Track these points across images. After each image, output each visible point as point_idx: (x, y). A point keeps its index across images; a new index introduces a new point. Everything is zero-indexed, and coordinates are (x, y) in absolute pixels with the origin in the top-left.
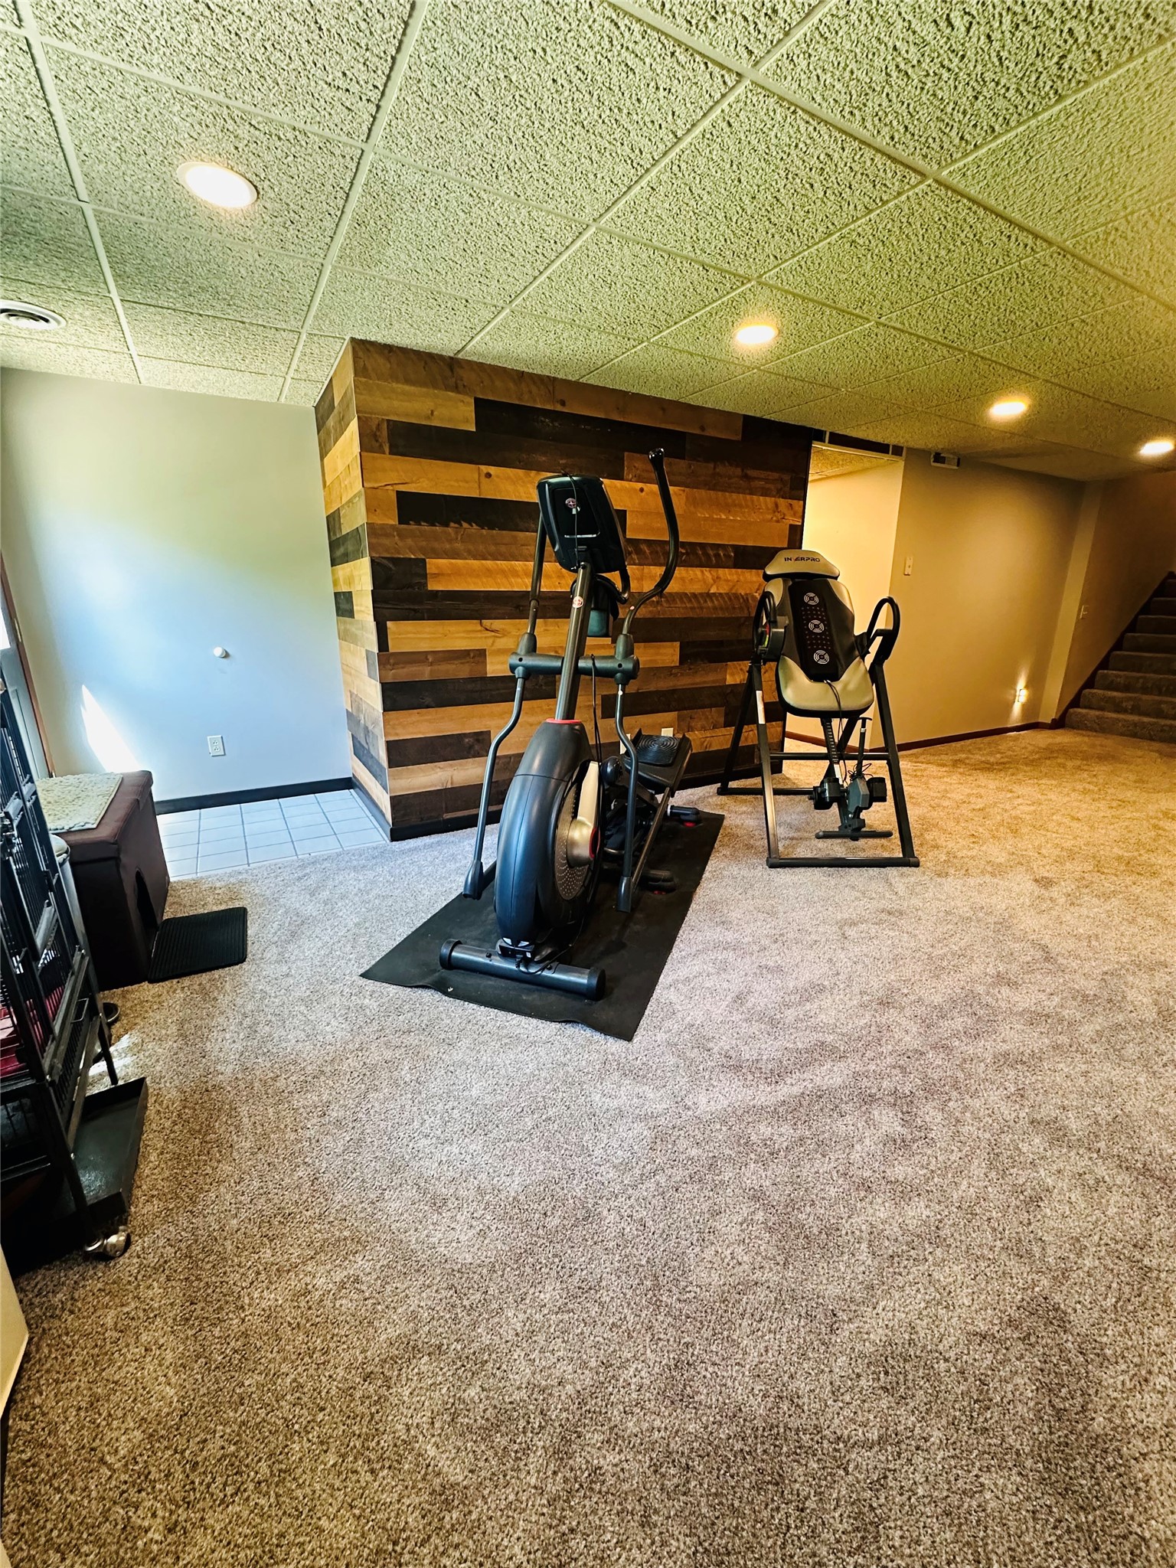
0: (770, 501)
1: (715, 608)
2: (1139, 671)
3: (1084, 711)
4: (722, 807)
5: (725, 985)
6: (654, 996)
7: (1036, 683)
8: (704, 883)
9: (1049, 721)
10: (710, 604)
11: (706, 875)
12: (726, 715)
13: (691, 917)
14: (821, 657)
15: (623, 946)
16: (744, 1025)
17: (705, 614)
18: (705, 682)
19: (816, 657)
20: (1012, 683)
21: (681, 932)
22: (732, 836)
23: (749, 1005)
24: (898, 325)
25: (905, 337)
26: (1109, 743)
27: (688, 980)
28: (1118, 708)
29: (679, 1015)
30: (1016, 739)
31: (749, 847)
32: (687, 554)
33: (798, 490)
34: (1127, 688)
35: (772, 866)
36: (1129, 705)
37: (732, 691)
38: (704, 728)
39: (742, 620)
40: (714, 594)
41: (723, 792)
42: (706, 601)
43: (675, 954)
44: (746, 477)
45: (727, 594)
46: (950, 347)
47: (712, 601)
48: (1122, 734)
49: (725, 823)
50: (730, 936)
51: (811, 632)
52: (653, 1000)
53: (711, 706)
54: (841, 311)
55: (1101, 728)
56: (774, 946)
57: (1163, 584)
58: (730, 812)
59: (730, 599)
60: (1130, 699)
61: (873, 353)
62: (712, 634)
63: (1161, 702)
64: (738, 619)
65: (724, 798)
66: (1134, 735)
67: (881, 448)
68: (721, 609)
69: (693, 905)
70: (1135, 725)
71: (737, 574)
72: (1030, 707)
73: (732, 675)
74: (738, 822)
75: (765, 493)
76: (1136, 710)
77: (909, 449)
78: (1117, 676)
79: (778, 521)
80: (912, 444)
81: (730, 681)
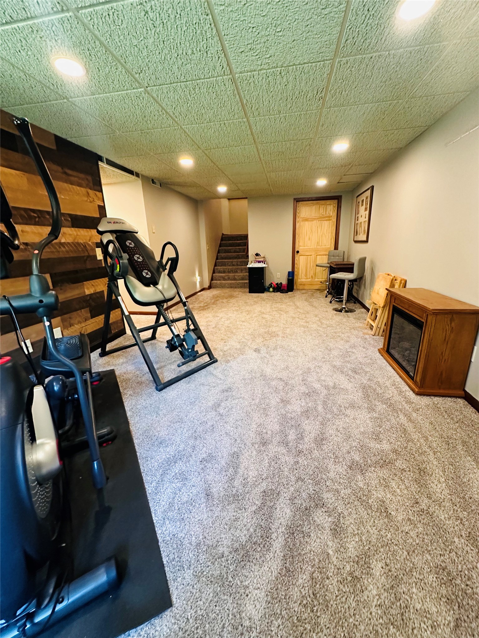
0: (83, 190)
1: (67, 252)
2: (225, 266)
3: (216, 282)
4: (108, 363)
5: (194, 491)
6: (160, 540)
7: (201, 274)
8: (131, 421)
9: (207, 287)
10: (64, 249)
11: (129, 414)
12: (91, 312)
13: (140, 451)
14: (146, 274)
15: (108, 510)
16: (225, 514)
17: (61, 255)
18: (74, 296)
19: (144, 274)
20: (194, 274)
21: (141, 467)
22: (127, 380)
23: (216, 496)
24: (155, 95)
25: (156, 106)
26: (227, 291)
27: (171, 505)
28: (224, 279)
29: (186, 542)
30: (202, 295)
31: (140, 383)
32: (39, 217)
33: (97, 186)
34: (224, 272)
35: (160, 390)
36: (226, 278)
37: (90, 298)
38: (80, 322)
39: (85, 258)
40: (65, 243)
41: (104, 354)
42: (60, 247)
43: (149, 488)
44: (65, 173)
45: (72, 243)
46: (174, 120)
47: (64, 247)
48: (228, 288)
49: (117, 373)
50: (171, 450)
51: (137, 261)
52: (161, 545)
53: (81, 309)
54: (127, 71)
55: (222, 287)
56: (197, 443)
57: (222, 237)
58: (115, 365)
59: (75, 246)
60: (227, 276)
61: (138, 112)
62: (70, 267)
63: (234, 276)
64: (84, 257)
65: (106, 359)
66: (231, 287)
67: (130, 172)
68: (72, 252)
69: (136, 441)
70: (231, 284)
71: (76, 231)
72: (201, 283)
73: (88, 289)
74: (124, 370)
75: (80, 185)
76: (229, 279)
77: (142, 175)
78: (221, 268)
79: (91, 202)
80: (144, 173)
81: (87, 292)
